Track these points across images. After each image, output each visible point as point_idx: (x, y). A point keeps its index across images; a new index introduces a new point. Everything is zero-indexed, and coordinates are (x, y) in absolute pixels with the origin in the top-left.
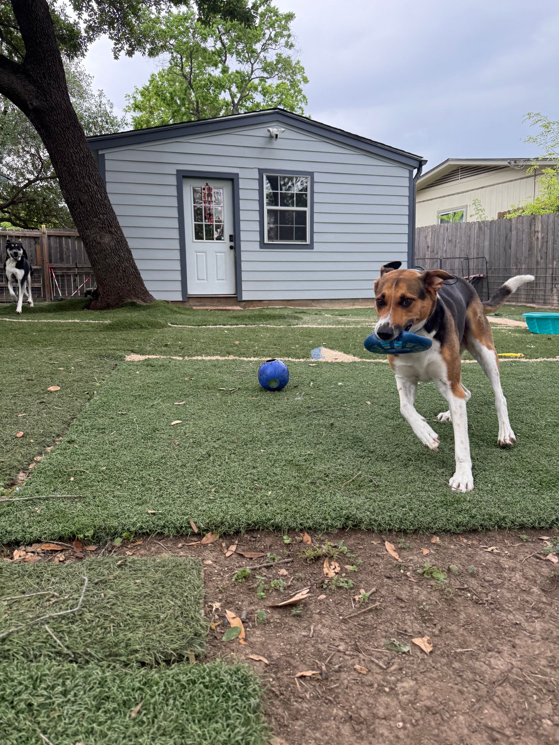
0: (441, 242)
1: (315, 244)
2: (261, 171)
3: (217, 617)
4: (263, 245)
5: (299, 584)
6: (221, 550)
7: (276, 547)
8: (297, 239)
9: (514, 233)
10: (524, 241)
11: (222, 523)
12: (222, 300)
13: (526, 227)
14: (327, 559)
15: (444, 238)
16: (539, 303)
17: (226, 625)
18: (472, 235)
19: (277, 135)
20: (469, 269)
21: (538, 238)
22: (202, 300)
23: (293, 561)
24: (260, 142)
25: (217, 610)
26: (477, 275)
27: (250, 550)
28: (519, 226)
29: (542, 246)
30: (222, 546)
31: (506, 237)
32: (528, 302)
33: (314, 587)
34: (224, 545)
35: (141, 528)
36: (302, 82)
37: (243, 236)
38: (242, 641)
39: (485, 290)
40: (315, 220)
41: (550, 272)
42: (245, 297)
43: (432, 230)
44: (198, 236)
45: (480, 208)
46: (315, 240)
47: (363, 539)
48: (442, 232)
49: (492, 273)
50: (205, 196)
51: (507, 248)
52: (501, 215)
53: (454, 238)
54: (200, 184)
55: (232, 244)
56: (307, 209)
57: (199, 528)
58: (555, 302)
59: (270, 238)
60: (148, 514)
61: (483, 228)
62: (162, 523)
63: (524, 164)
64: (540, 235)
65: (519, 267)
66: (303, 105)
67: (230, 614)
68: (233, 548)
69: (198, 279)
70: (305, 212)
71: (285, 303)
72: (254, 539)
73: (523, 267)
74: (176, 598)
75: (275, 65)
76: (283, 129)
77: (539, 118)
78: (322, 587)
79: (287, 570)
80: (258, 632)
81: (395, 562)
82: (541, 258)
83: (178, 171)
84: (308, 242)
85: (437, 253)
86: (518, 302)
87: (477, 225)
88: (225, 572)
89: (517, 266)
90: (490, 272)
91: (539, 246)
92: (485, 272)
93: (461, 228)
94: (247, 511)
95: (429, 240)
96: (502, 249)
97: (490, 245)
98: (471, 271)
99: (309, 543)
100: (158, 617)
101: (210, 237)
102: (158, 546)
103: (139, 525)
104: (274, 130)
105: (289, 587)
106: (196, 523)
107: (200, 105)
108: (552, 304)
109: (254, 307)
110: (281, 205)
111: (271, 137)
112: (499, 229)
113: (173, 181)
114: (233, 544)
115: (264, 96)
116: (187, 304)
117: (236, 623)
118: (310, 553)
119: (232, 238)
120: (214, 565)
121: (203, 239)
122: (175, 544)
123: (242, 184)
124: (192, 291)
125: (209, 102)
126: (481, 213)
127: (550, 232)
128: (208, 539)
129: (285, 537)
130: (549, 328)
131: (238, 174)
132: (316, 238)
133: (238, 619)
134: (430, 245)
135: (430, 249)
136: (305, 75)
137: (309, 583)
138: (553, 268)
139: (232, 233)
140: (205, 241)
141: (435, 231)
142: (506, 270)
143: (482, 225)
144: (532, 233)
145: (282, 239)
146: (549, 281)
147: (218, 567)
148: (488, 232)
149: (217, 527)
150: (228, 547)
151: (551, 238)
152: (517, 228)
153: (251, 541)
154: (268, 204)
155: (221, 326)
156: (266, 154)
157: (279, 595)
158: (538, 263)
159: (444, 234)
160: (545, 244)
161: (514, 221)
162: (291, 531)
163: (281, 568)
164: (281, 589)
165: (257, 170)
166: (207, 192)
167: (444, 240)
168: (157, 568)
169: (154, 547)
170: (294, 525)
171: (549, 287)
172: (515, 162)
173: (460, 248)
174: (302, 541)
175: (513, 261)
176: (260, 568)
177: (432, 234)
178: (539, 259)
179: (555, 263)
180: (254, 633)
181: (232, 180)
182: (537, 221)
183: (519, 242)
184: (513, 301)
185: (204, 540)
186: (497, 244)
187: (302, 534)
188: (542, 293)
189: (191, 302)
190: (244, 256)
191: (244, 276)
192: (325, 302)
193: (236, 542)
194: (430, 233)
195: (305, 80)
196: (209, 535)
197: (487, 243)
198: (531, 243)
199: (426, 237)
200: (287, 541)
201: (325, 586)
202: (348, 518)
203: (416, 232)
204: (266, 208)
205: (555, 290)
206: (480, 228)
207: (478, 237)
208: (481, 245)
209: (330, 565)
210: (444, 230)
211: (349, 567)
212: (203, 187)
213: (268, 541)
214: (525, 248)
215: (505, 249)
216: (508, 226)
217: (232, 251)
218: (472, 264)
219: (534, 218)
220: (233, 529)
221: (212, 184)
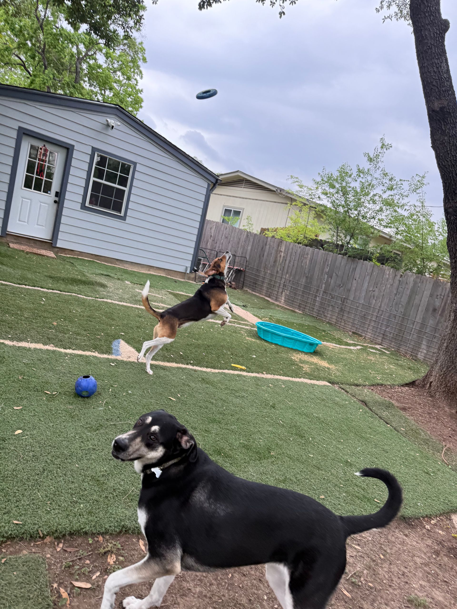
0: (220, 236)
1: (127, 217)
2: (94, 150)
3: (55, 592)
4: (83, 207)
5: (96, 569)
6: (54, 547)
7: (84, 545)
8: (114, 209)
9: (268, 247)
10: (272, 255)
11: (56, 531)
12: (38, 243)
13: (275, 245)
14: (110, 553)
15: (223, 234)
16: (272, 299)
17: (60, 596)
18: (242, 239)
19: (113, 127)
20: (235, 262)
21: (281, 256)
22: (19, 238)
23: (92, 554)
24: (98, 127)
25: (56, 588)
26: (239, 268)
27: (70, 546)
28: (272, 244)
29: (282, 262)
30: (55, 544)
31: (262, 248)
32: (266, 296)
33: (102, 571)
34: (56, 543)
35: (11, 534)
36: (141, 60)
37: (68, 196)
38: (68, 606)
39: (242, 280)
40: (131, 199)
41: (283, 280)
42: (59, 244)
43: (216, 225)
44: (28, 185)
45: (250, 222)
46: (128, 214)
47: (129, 538)
48: (222, 229)
49: (249, 269)
50: (40, 155)
51: (262, 256)
52: (263, 230)
53: (229, 236)
54: (39, 144)
55: (57, 199)
56: (126, 189)
57: (43, 534)
58: (282, 301)
59: (91, 203)
60: (14, 524)
61: (249, 237)
62: (23, 531)
63: (286, 194)
64: (282, 254)
65: (266, 271)
66: (138, 78)
67: (62, 590)
68: (61, 545)
69: (19, 221)
70: (124, 191)
71: (93, 257)
72: (72, 539)
73: (268, 272)
74: (37, 584)
75: (122, 40)
76: (119, 124)
77: (297, 180)
78: (106, 571)
79: (89, 560)
80: (75, 600)
81: (143, 553)
82: (280, 270)
83: (20, 127)
84: (122, 214)
85: (216, 243)
86: (260, 294)
87: (246, 233)
88: (58, 563)
89: (265, 270)
90: (247, 268)
91: (281, 261)
92: (244, 267)
93: (235, 231)
94: (71, 523)
95: (213, 231)
96: (258, 255)
97: (251, 250)
98: (236, 264)
99: (101, 542)
100: (29, 596)
101: (38, 188)
102: (20, 545)
103: (10, 533)
104: (112, 121)
105: (90, 571)
106: (41, 531)
107: (47, 47)
108: (280, 302)
109: (66, 254)
110: (105, 180)
111: (108, 125)
112: (259, 241)
113: (14, 134)
114: (61, 542)
115: (107, 58)
116: (5, 239)
117: (65, 595)
118: (102, 551)
119: (57, 194)
120: (52, 558)
121: (31, 188)
122: (29, 544)
123: (75, 154)
124: (12, 228)
125: (56, 50)
126: (250, 226)
127: (289, 255)
128: (48, 540)
129: (90, 539)
130: (268, 337)
131: (73, 146)
132: (129, 213)
133: (66, 593)
134: (212, 235)
135: (212, 238)
136: (145, 55)
137: (100, 569)
138: (285, 279)
139: (58, 190)
140: (32, 190)
141: (218, 226)
142: (258, 270)
143: (249, 234)
144: (278, 251)
145: (101, 206)
146: (282, 286)
147: (54, 559)
148: (252, 240)
149: (53, 533)
150: (58, 545)
151: (288, 258)
152: (270, 244)
153: (70, 540)
154: (94, 176)
155: (39, 289)
156: (101, 137)
157: (85, 576)
158: (277, 272)
159: (223, 231)
160: (284, 261)
161: (269, 239)
162: (93, 535)
163: (87, 559)
164: (87, 574)
165: (91, 148)
166: (43, 152)
167: (222, 235)
168: (24, 563)
169: (18, 546)
170: (94, 532)
171: (280, 290)
172: (280, 191)
173: (232, 245)
174: (98, 541)
175: (263, 265)
176: (76, 560)
177: (215, 228)
178: (279, 270)
179: (287, 276)
180: (74, 600)
181: (68, 149)
182: (283, 244)
183: (269, 254)
184: (257, 293)
185: (45, 541)
186: (256, 250)
187: (98, 536)
188: (276, 293)
189: (9, 239)
190: (65, 212)
191: (62, 228)
192: (127, 264)
193: (63, 541)
194: (214, 227)
195: (144, 60)
196: (48, 537)
197: (249, 248)
198: (276, 257)
199: (211, 228)
200: (90, 542)
201: (108, 571)
202: (123, 526)
203: (205, 223)
204: (92, 179)
205: (284, 293)
206: (247, 236)
207: (245, 241)
208: (246, 247)
209: (111, 556)
210: (224, 228)
211: (121, 558)
212: (40, 147)
213: (80, 540)
214: (272, 259)
215: (260, 256)
216: (265, 241)
217: (55, 205)
218: (237, 259)
219: (281, 242)
220: (62, 534)
221: (50, 148)
